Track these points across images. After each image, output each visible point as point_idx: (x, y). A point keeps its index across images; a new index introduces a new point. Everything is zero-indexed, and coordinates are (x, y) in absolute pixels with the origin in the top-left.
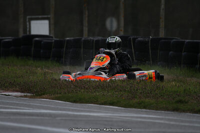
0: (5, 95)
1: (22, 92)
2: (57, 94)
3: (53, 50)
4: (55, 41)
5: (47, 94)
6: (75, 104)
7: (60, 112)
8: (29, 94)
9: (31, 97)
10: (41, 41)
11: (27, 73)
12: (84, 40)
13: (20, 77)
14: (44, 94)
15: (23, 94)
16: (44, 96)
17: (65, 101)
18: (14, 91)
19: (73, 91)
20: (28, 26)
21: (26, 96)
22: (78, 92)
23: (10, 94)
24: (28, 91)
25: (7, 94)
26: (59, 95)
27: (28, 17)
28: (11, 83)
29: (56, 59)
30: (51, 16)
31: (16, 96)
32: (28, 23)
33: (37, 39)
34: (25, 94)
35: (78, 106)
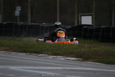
0: (67, 59)
1: (77, 58)
2: (97, 59)
3: (94, 33)
4: (96, 28)
5: (91, 59)
6: (107, 65)
7: (99, 69)
8: (81, 59)
9: (82, 61)
10: (87, 28)
11: (79, 46)
12: (112, 28)
13: (75, 49)
14: (89, 59)
15: (77, 59)
16: (89, 60)
17: (101, 63)
18: (72, 57)
19: (106, 57)
20: (80, 20)
21: (79, 60)
22: (109, 58)
23: (70, 58)
24: (80, 57)
25: (68, 58)
26: (98, 60)
27: (80, 14)
28: (70, 52)
29: (96, 38)
30: (93, 13)
31: (73, 60)
32: (80, 18)
33: (85, 27)
34: (78, 59)
35: (109, 66)
